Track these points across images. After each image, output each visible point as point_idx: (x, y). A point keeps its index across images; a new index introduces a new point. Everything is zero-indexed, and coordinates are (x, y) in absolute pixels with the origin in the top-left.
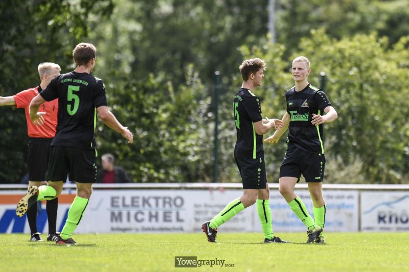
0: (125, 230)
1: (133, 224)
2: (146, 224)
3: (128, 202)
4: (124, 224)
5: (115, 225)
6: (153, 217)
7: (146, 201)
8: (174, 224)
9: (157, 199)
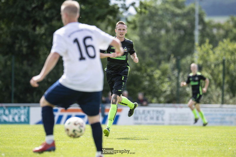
0: (140, 124)
1: (143, 121)
2: (149, 121)
3: (141, 112)
4: (139, 121)
5: (136, 121)
6: (152, 118)
7: (149, 112)
8: (160, 121)
9: (153, 111)
